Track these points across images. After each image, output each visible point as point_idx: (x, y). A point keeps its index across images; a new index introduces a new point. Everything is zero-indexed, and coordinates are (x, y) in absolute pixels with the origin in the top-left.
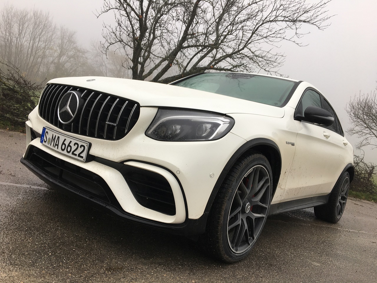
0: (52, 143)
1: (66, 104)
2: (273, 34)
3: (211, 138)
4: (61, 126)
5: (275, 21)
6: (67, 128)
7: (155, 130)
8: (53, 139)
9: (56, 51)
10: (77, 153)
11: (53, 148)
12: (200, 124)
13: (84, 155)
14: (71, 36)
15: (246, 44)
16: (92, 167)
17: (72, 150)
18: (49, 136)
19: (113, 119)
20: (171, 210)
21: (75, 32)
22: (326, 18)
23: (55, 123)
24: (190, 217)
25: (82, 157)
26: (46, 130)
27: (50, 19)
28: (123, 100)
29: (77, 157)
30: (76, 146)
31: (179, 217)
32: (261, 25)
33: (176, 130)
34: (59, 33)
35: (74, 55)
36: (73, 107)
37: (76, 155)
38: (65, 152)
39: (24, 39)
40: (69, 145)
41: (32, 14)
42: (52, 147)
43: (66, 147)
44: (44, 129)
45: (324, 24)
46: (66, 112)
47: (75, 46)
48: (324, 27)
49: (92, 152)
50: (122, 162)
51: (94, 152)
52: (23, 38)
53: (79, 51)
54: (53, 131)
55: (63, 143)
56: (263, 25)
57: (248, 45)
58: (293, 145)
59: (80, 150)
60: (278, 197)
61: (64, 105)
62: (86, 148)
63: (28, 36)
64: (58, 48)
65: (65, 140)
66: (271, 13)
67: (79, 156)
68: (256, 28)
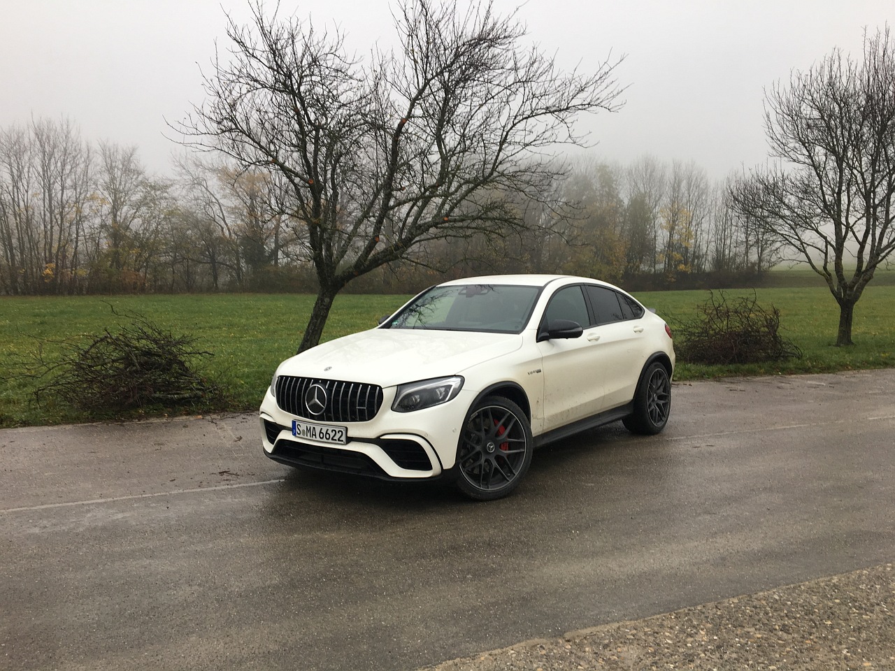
0: (309, 434)
1: (313, 397)
2: (535, 141)
3: (447, 399)
4: (312, 417)
5: (533, 116)
6: (320, 418)
7: (399, 405)
8: (308, 430)
9: (103, 200)
10: (336, 438)
11: (311, 438)
12: (433, 390)
13: (343, 438)
14: (127, 160)
15: (494, 164)
16: (353, 447)
17: (331, 437)
18: (303, 427)
19: (361, 404)
20: (428, 467)
21: (134, 150)
22: (615, 93)
23: (306, 415)
24: (445, 467)
25: (342, 441)
26: (297, 423)
27: (73, 134)
28: (365, 386)
29: (337, 442)
30: (334, 432)
31: (436, 469)
32: (511, 128)
33: (416, 400)
34: (98, 160)
35: (145, 198)
36: (321, 397)
37: (336, 440)
38: (324, 440)
39: (30, 192)
40: (327, 433)
41: (33, 135)
42: (309, 437)
43: (325, 435)
44: (294, 423)
45: (614, 102)
46: (316, 404)
47: (140, 178)
48: (618, 108)
49: (350, 434)
50: (379, 437)
51: (351, 434)
52: (27, 192)
53: (153, 188)
54: (304, 423)
55: (321, 432)
56: (514, 128)
57: (497, 166)
58: (539, 371)
59: (338, 435)
60: (537, 427)
61: (311, 397)
62: (344, 432)
63: (36, 185)
64: (106, 193)
65: (321, 429)
66: (523, 107)
67: (339, 440)
68: (505, 133)
